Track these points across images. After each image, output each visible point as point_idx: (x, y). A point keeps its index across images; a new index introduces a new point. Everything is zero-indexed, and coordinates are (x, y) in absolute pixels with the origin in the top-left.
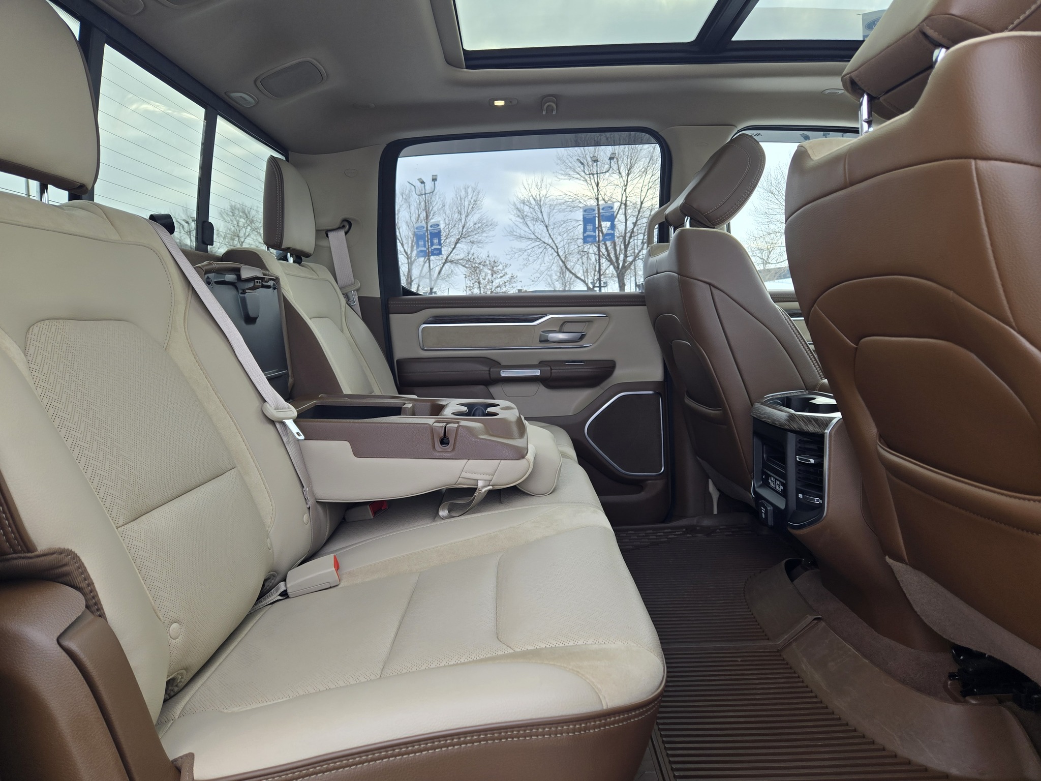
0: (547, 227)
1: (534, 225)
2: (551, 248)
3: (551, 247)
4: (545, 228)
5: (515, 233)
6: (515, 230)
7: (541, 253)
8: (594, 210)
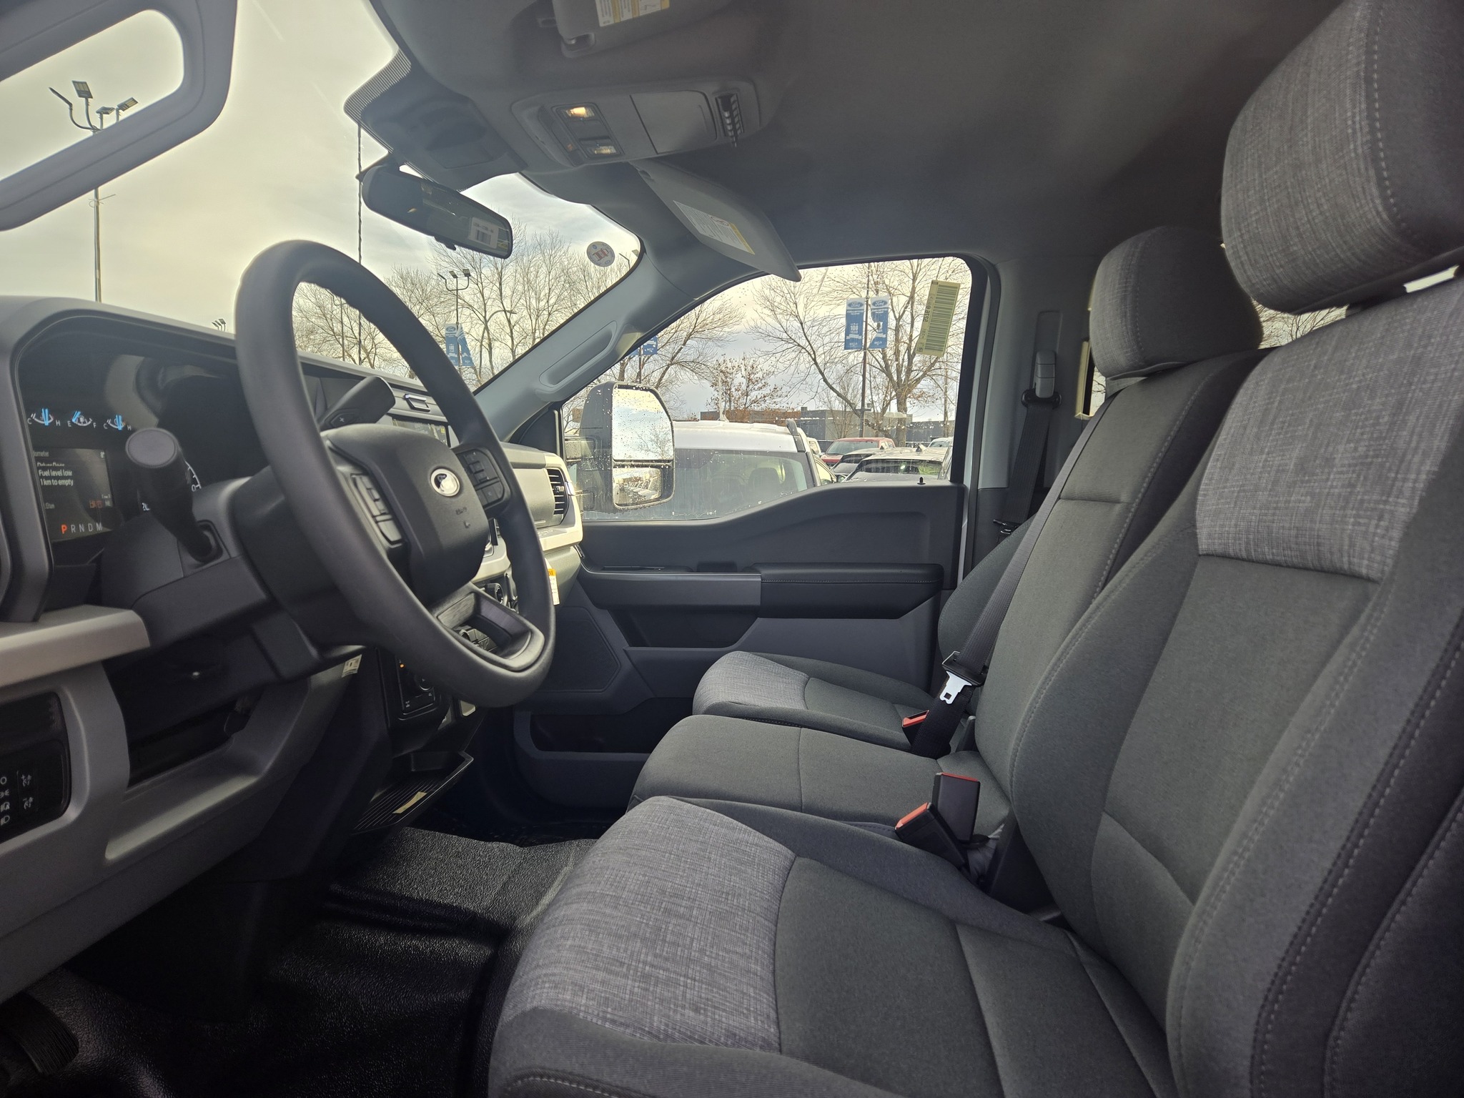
1: (787, 320)
2: (807, 354)
4: (800, 325)
5: (760, 330)
6: (759, 325)
7: (794, 359)
8: (862, 305)
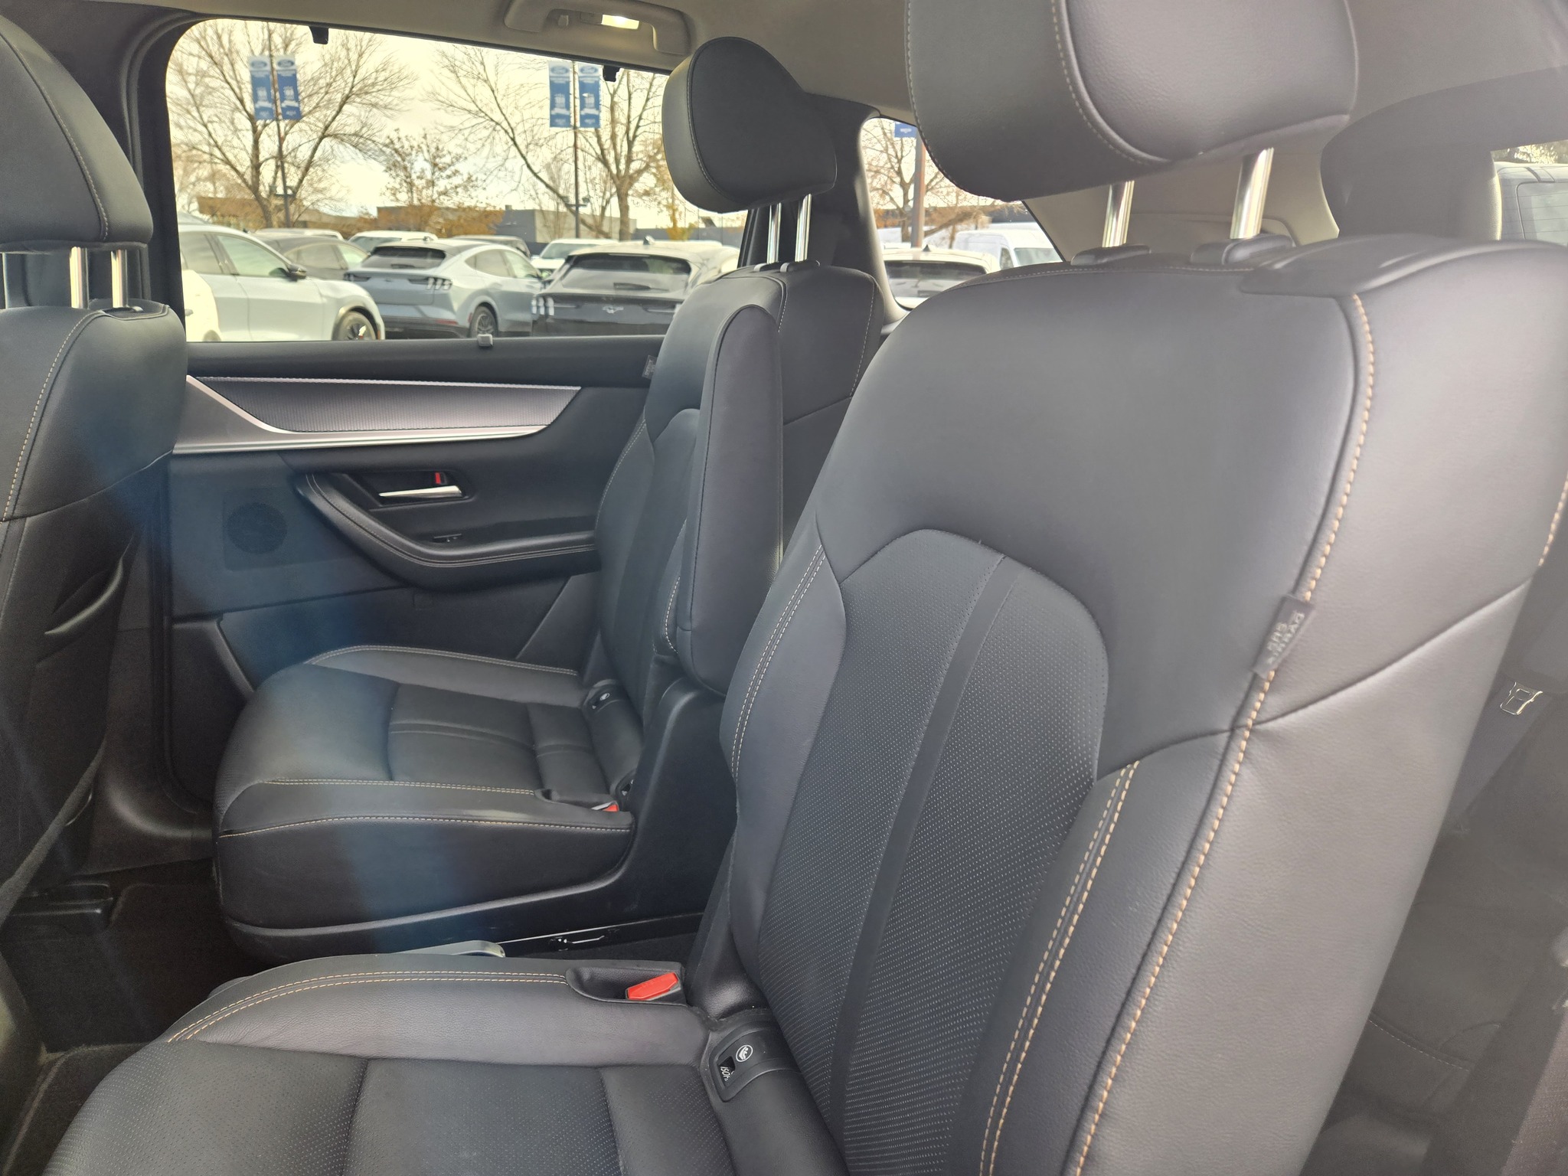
0: (493, 91)
1: (474, 86)
2: (503, 131)
3: (503, 129)
4: (491, 92)
5: (440, 98)
6: (438, 91)
7: (488, 137)
8: (567, 71)
